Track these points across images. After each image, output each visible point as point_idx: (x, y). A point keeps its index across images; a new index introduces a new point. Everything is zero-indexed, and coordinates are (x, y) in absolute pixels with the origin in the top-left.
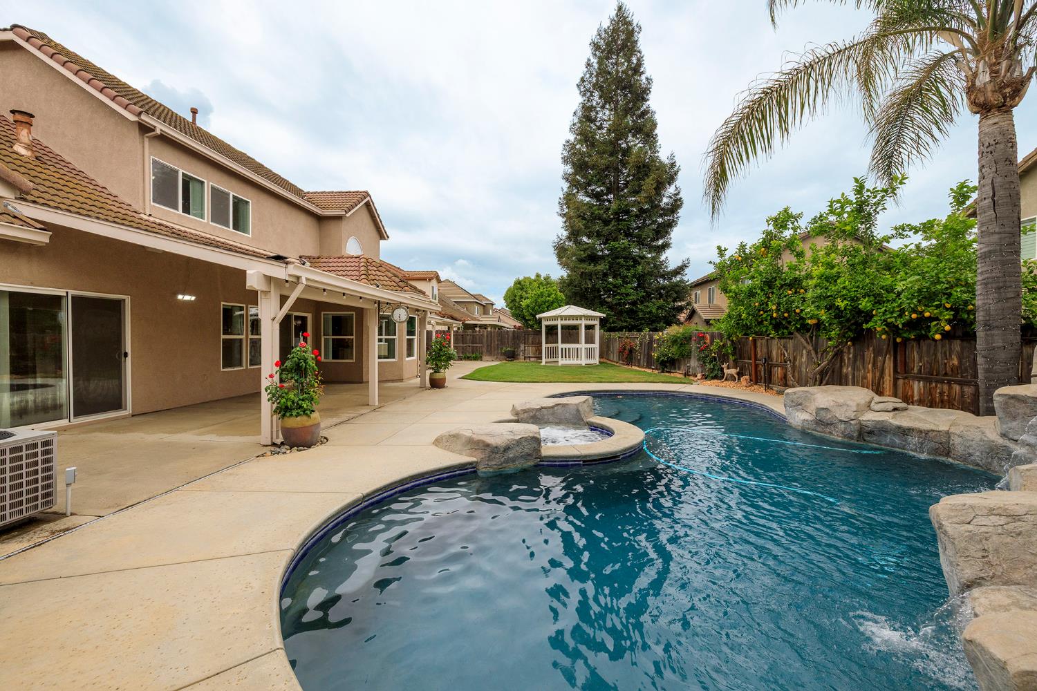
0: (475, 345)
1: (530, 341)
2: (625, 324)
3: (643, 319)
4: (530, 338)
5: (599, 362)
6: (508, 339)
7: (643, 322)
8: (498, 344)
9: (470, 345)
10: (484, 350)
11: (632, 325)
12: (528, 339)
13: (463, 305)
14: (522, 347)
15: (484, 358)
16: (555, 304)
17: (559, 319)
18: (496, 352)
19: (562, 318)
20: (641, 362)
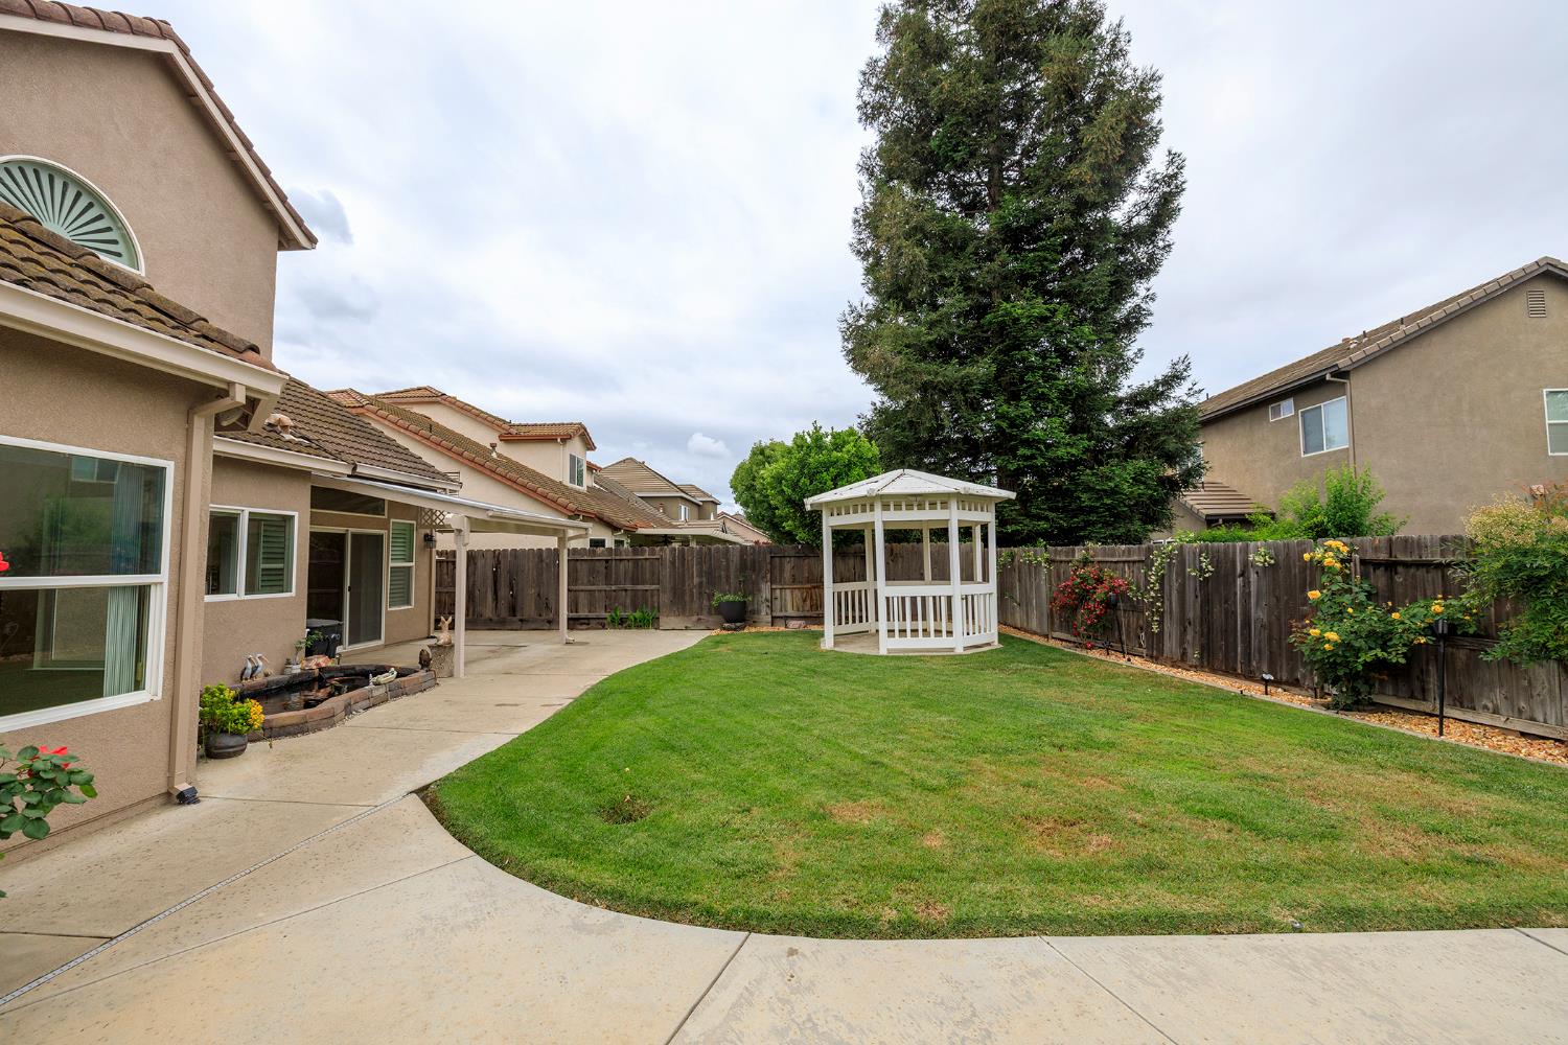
0: (640, 587)
1: (787, 575)
2: (1043, 525)
3: (1092, 510)
4: (788, 567)
5: (1002, 637)
6: (728, 569)
7: (1093, 518)
8: (701, 584)
9: (629, 587)
10: (665, 598)
11: (1061, 528)
12: (782, 571)
13: (657, 503)
14: (766, 593)
15: (663, 620)
16: (856, 471)
17: (878, 507)
18: (696, 606)
19: (888, 501)
20: (1171, 645)
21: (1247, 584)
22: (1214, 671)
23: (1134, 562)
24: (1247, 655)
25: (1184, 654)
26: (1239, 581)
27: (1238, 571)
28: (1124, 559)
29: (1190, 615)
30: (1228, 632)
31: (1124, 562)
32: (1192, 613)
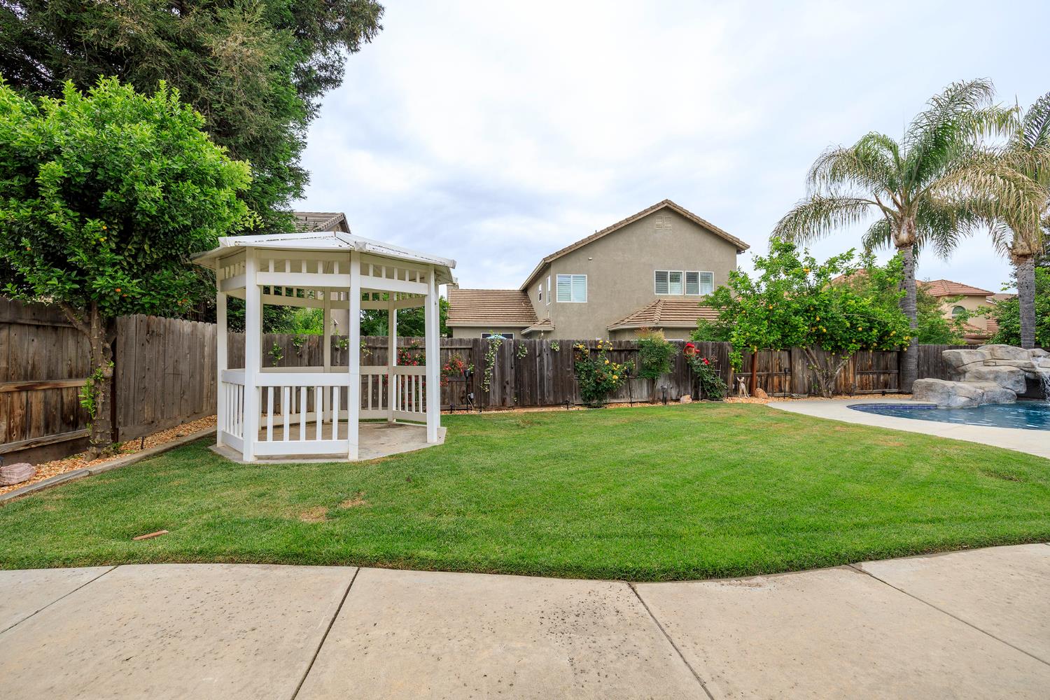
20: (495, 398)
21: (542, 360)
22: (523, 406)
23: (456, 349)
24: (542, 394)
25: (503, 401)
26: (538, 359)
27: (537, 354)
28: (446, 347)
29: (508, 378)
30: (532, 385)
31: (448, 349)
32: (510, 376)
